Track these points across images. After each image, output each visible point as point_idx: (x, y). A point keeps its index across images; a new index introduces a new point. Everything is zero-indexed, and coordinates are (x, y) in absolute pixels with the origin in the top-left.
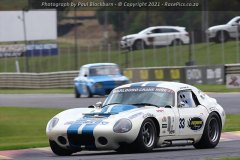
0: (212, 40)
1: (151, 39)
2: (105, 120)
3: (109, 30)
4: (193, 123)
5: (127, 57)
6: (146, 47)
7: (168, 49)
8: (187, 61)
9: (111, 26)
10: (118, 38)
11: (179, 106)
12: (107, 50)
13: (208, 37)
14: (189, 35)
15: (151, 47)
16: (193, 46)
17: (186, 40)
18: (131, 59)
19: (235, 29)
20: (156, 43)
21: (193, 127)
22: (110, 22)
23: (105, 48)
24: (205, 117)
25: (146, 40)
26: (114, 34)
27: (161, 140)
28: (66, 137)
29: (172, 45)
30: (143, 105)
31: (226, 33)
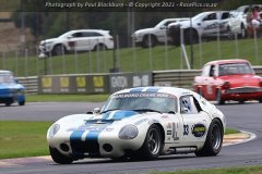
0: (138, 44)
1: (72, 44)
2: (109, 126)
3: (26, 34)
4: (196, 130)
5: (46, 63)
6: (67, 52)
7: (91, 54)
8: (112, 67)
9: (28, 30)
10: (36, 42)
11: (182, 112)
12: (24, 55)
13: (134, 42)
14: (114, 40)
15: (72, 52)
16: (118, 51)
17: (110, 45)
18: (50, 65)
19: (164, 32)
20: (77, 48)
21: (196, 134)
22: (27, 25)
23: (22, 54)
24: (208, 124)
25: (67, 45)
26: (32, 38)
27: (166, 147)
28: (69, 144)
29: (95, 49)
30: (145, 111)
31: (153, 36)
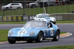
1: (11, 7)
7: (17, 10)
8: (23, 14)
